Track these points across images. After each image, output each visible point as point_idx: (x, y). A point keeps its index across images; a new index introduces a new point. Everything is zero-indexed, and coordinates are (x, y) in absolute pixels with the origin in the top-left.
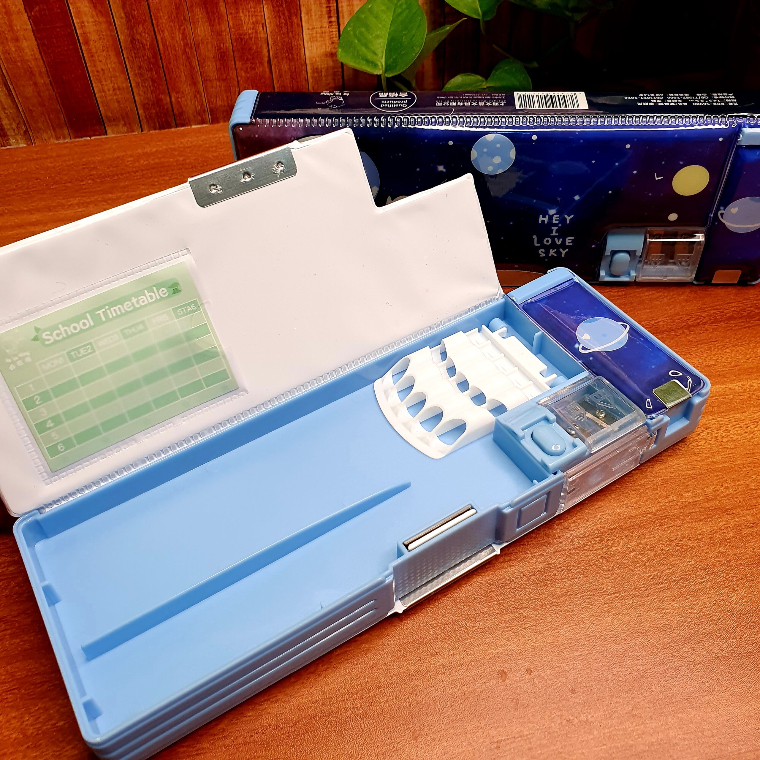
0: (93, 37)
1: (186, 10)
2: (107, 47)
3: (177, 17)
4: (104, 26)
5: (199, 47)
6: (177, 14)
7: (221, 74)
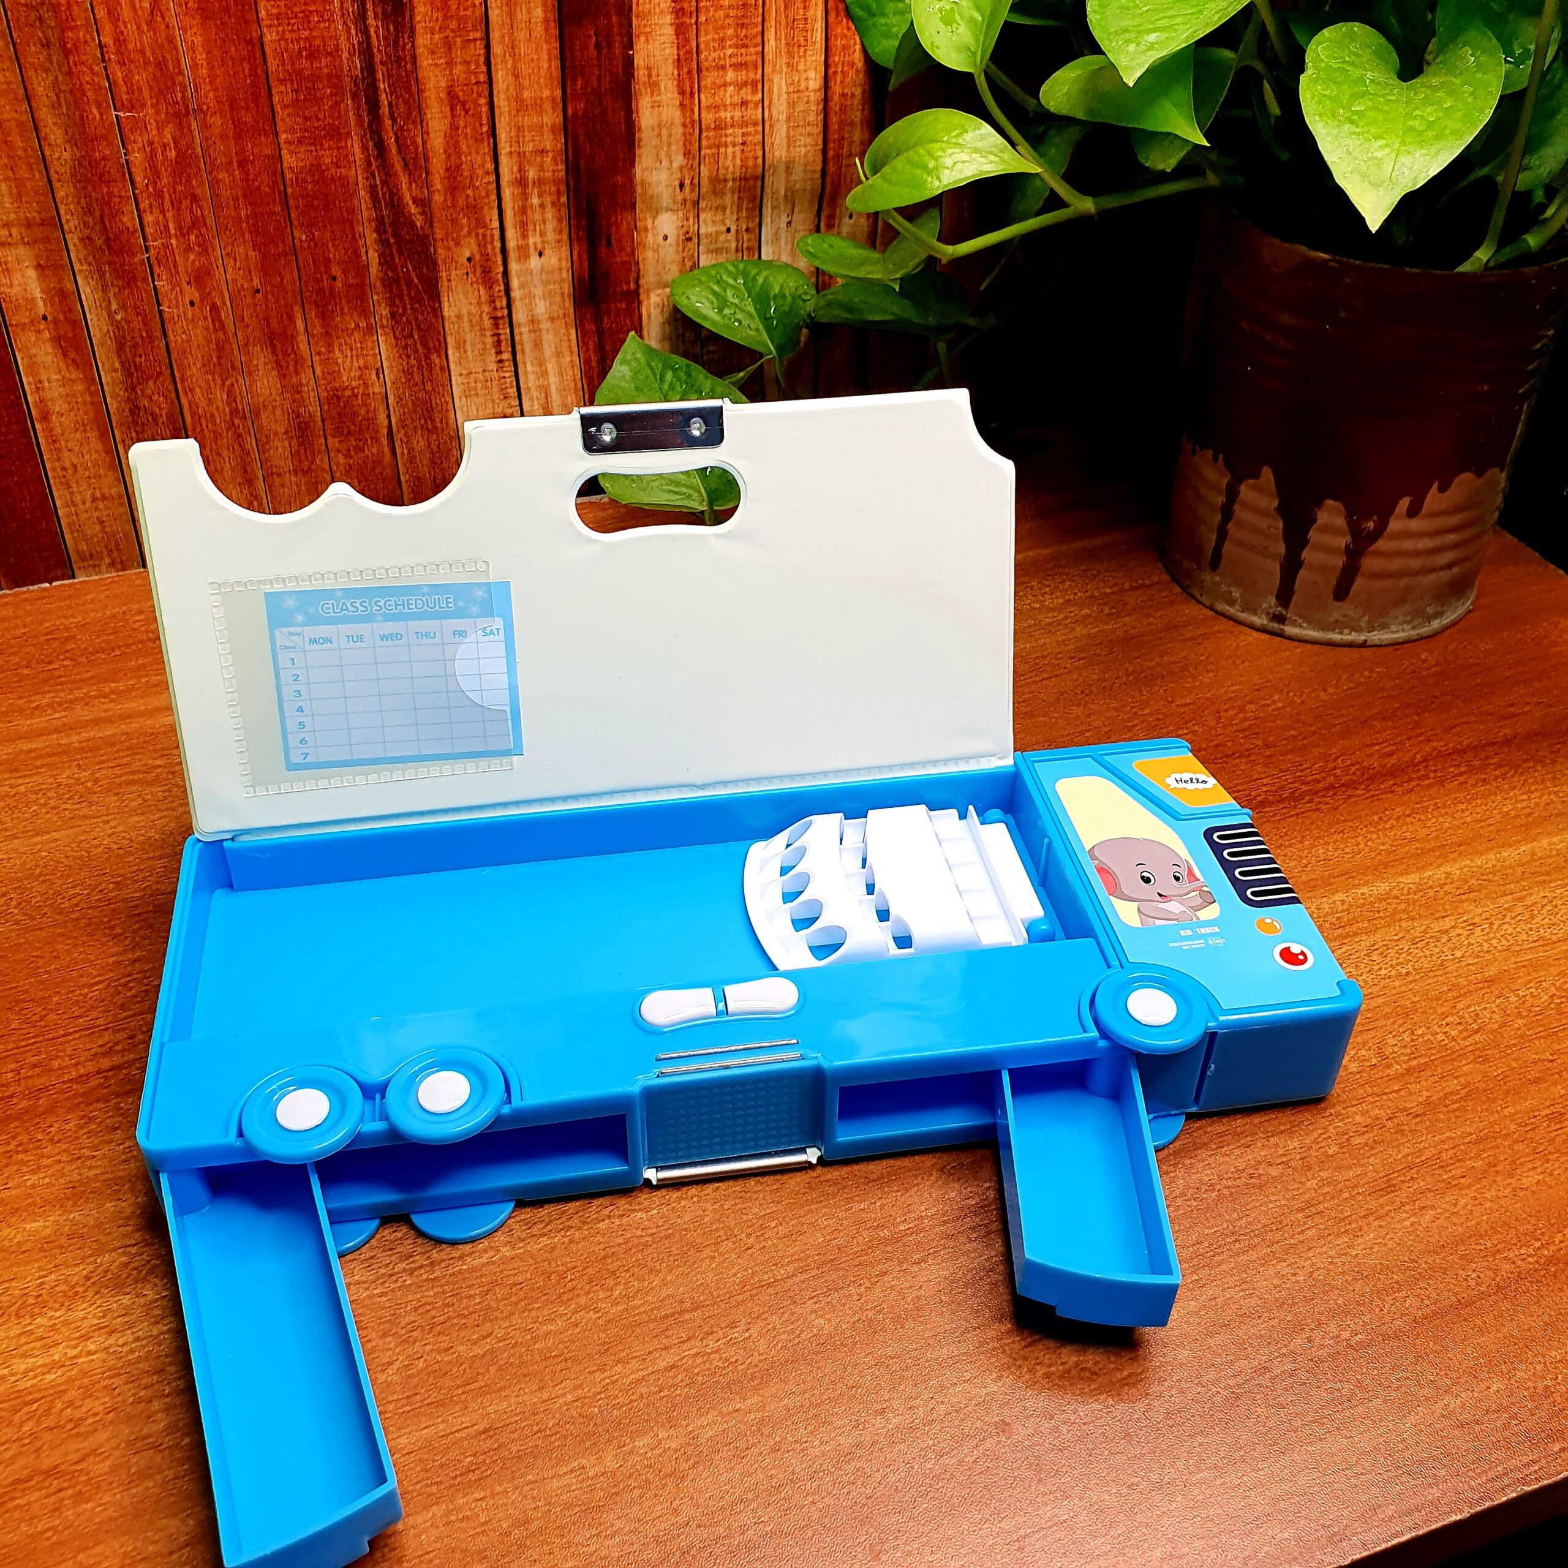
0: (58, 406)
1: (236, 351)
2: (84, 425)
3: (220, 364)
4: (80, 387)
5: (257, 414)
6: (219, 358)
7: (300, 462)
